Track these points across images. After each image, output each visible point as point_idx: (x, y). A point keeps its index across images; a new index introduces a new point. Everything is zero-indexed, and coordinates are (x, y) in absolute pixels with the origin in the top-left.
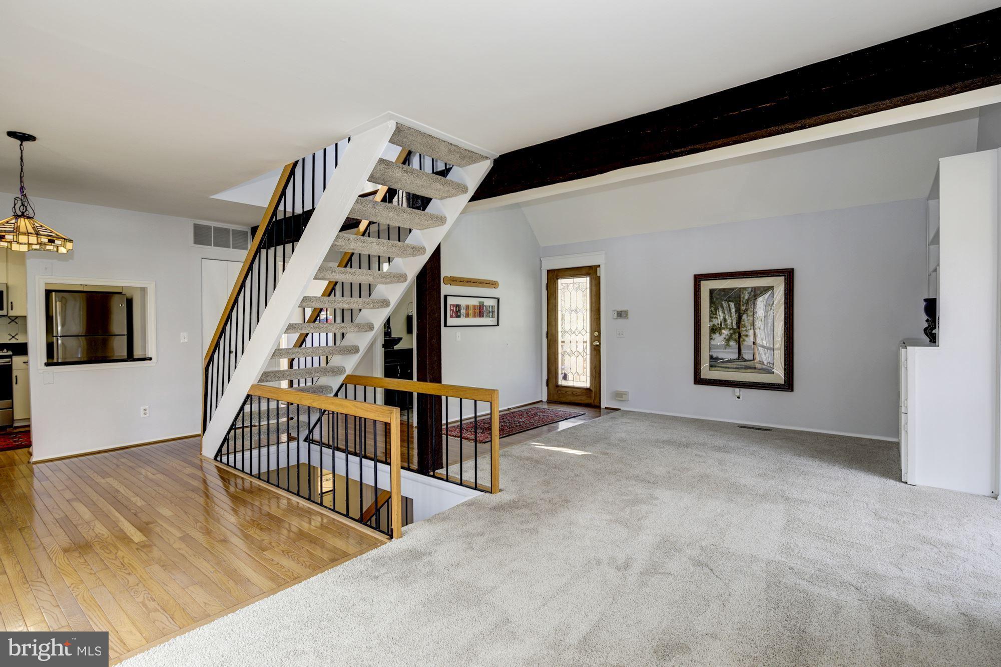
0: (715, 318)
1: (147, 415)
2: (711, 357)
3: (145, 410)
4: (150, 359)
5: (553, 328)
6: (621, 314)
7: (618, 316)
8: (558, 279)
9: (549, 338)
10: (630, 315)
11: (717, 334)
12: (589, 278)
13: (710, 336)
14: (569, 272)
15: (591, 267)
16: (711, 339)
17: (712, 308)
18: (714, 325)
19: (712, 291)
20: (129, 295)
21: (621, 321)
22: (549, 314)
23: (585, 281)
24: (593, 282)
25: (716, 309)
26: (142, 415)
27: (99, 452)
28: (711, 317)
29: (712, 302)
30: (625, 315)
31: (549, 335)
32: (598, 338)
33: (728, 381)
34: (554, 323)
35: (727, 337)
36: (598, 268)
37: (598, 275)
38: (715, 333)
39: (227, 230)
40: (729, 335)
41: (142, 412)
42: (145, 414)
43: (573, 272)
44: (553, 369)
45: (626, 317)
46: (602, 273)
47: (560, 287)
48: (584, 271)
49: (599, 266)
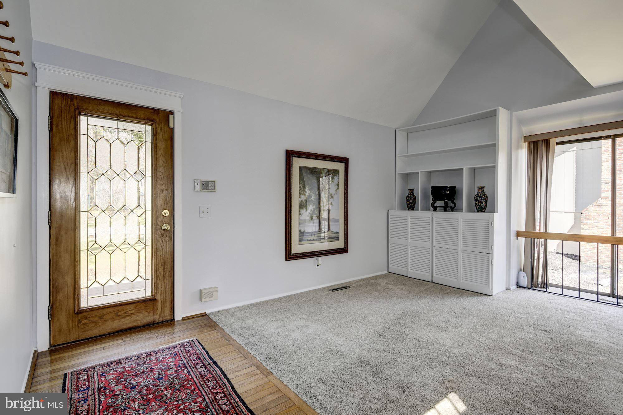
0: (303, 194)
2: (300, 231)
6: (207, 186)
7: (203, 188)
8: (80, 114)
10: (220, 188)
11: (304, 210)
12: (150, 127)
13: (299, 212)
14: (110, 109)
15: (155, 111)
16: (300, 214)
17: (301, 185)
18: (302, 201)
19: (300, 168)
21: (206, 195)
24: (160, 135)
25: (304, 186)
28: (300, 194)
29: (301, 179)
30: (213, 187)
32: (170, 221)
33: (313, 252)
35: (311, 213)
36: (171, 116)
37: (171, 125)
38: (302, 208)
40: (313, 210)
43: (118, 111)
44: (66, 282)
45: (214, 190)
48: (142, 114)
49: (172, 113)
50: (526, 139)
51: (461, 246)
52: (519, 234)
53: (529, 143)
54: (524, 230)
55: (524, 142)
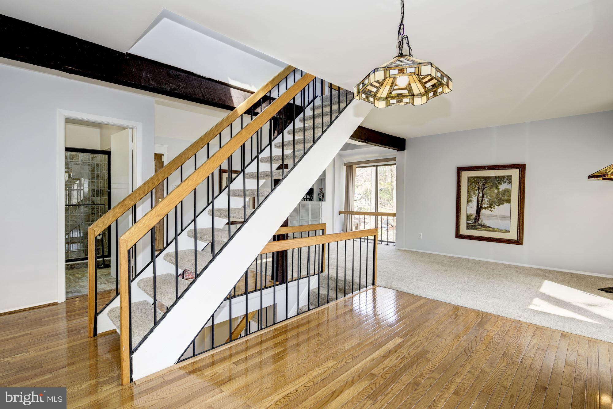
37: (163, 160)
49: (163, 155)
50: (345, 164)
51: (310, 218)
52: (340, 212)
53: (347, 166)
54: (344, 210)
55: (345, 166)
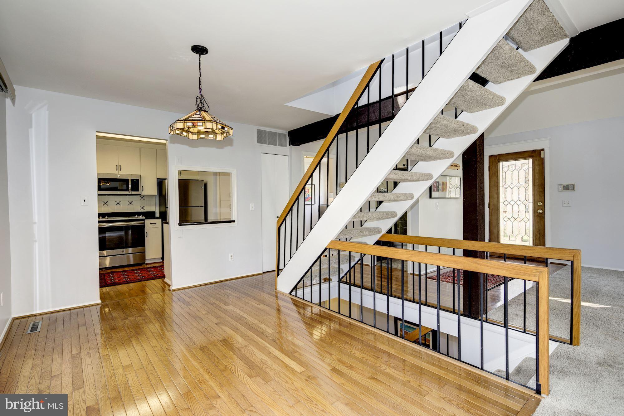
1: (233, 260)
3: (231, 256)
4: (234, 221)
5: (495, 200)
6: (568, 188)
7: (564, 189)
8: (499, 162)
9: (491, 208)
10: (576, 188)
12: (531, 160)
14: (511, 156)
15: (534, 151)
20: (205, 181)
21: (567, 193)
22: (491, 189)
23: (528, 164)
24: (537, 163)
26: (230, 260)
27: (208, 284)
30: (572, 188)
31: (491, 206)
32: (543, 207)
34: (496, 196)
36: (542, 152)
37: (542, 156)
39: (275, 133)
41: (230, 257)
42: (231, 259)
43: (515, 156)
44: (495, 231)
45: (573, 189)
46: (547, 156)
47: (501, 168)
48: (526, 155)
49: (543, 150)
